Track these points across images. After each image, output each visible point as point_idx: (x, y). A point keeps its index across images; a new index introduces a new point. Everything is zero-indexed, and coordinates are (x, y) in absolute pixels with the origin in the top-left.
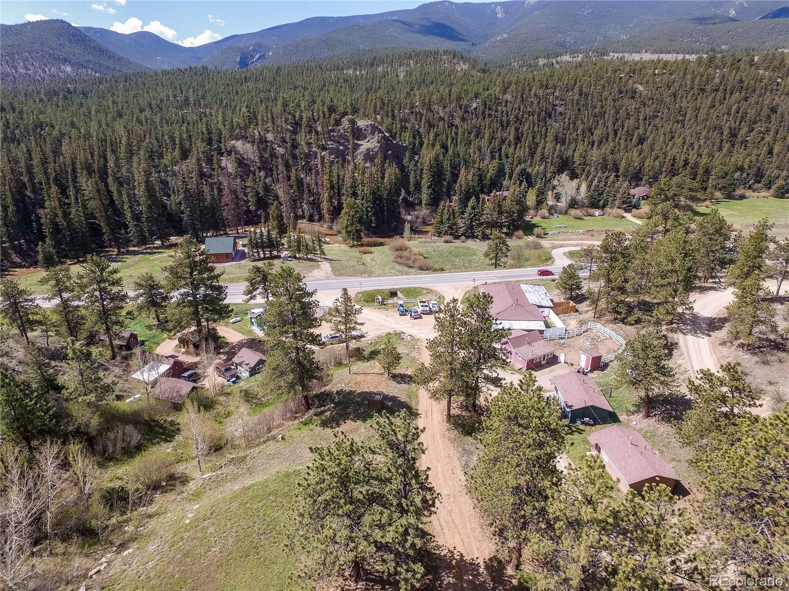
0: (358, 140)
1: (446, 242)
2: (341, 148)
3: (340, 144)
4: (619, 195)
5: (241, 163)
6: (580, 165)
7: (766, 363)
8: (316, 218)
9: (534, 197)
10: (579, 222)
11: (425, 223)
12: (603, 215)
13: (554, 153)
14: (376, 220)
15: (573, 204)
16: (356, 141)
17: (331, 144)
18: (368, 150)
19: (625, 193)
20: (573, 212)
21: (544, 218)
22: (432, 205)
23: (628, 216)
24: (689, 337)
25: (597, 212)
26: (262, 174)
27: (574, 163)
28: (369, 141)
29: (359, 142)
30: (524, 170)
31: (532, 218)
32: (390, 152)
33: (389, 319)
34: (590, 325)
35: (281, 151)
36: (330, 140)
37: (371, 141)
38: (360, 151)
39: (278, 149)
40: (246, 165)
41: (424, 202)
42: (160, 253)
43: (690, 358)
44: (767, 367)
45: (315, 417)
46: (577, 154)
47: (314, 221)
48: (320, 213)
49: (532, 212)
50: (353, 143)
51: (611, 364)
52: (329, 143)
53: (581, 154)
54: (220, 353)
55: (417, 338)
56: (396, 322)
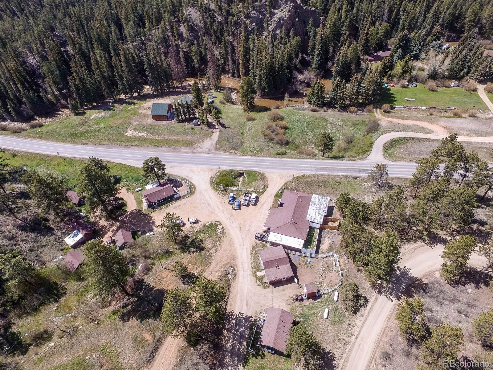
0: (275, 8)
1: (313, 111)
2: (261, 16)
3: (261, 13)
4: (481, 68)
5: (192, 29)
6: (469, 21)
7: (407, 354)
8: (236, 75)
9: (401, 67)
10: (432, 95)
11: (308, 85)
12: (458, 86)
13: (448, 9)
15: (434, 76)
16: (273, 10)
17: (254, 14)
18: (280, 18)
19: (487, 66)
20: (432, 84)
21: (403, 87)
22: (319, 69)
23: (481, 88)
24: (383, 298)
25: (453, 83)
26: (205, 38)
27: (465, 18)
28: (282, 11)
29: (275, 11)
30: (406, 36)
31: (393, 86)
32: (297, 20)
33: (220, 206)
34: (332, 253)
35: (219, 18)
36: (254, 10)
37: (283, 11)
38: (274, 19)
39: (218, 17)
40: (196, 31)
41: (314, 65)
42: (134, 104)
43: (364, 323)
44: (404, 359)
46: (470, 10)
47: (235, 77)
48: (239, 72)
49: (395, 80)
50: (271, 12)
51: (323, 297)
52: (253, 12)
53: (474, 11)
54: (118, 221)
55: (225, 231)
56: (223, 211)
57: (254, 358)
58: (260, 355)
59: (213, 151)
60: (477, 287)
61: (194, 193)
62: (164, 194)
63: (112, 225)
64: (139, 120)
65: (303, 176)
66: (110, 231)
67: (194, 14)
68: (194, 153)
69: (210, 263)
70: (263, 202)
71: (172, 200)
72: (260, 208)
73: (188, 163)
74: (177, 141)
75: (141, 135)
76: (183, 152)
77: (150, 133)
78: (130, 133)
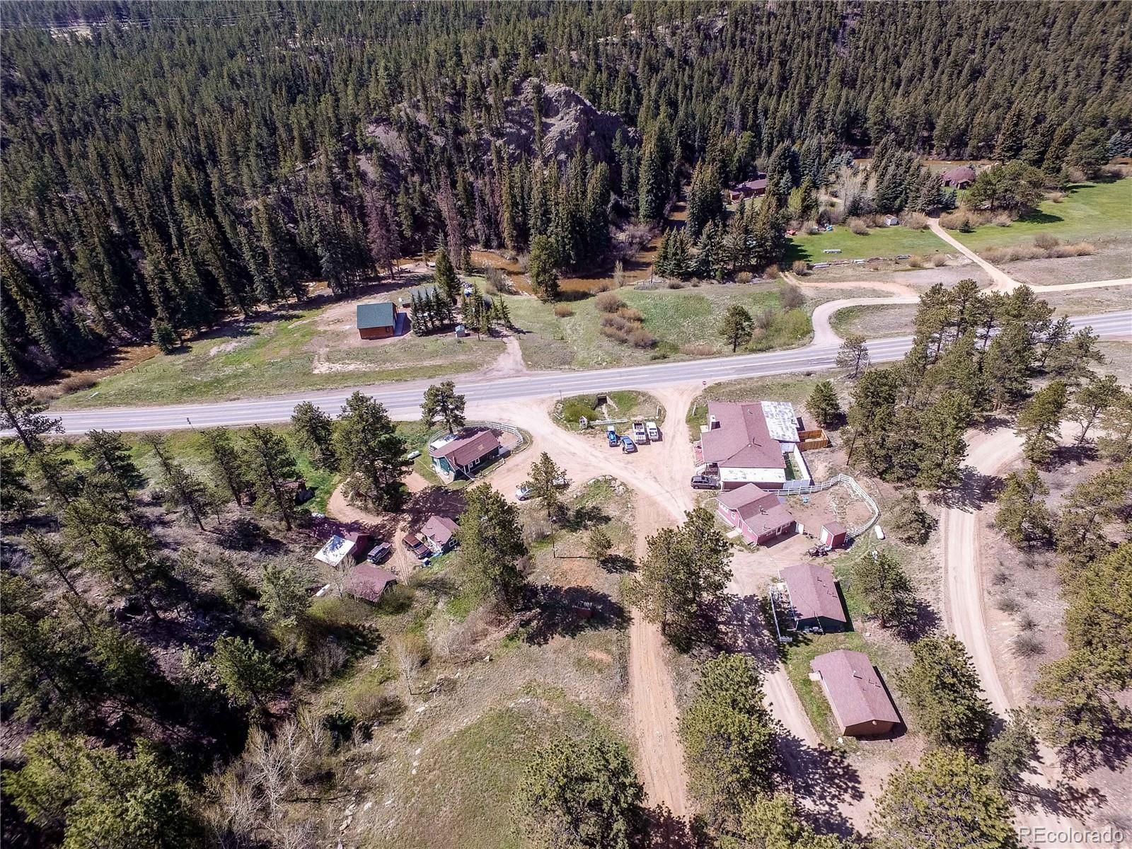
0: (547, 116)
1: (672, 287)
2: (524, 132)
3: (522, 125)
4: (924, 191)
5: (386, 163)
6: (875, 124)
7: (1030, 565)
8: (495, 244)
9: (799, 200)
10: (863, 241)
11: (644, 248)
12: (898, 223)
13: (836, 105)
14: (576, 254)
15: (855, 210)
16: (544, 119)
17: (509, 128)
18: (561, 133)
19: (933, 188)
20: (856, 222)
21: (811, 233)
22: (653, 218)
23: (933, 223)
24: (955, 512)
25: (889, 220)
26: (416, 178)
27: (866, 120)
28: (562, 119)
29: (549, 121)
30: (788, 149)
31: (793, 234)
32: (593, 133)
33: (597, 453)
34: (840, 477)
35: (439, 141)
36: (508, 120)
37: (565, 118)
38: (550, 135)
39: (435, 137)
40: (394, 166)
41: (642, 212)
42: (298, 317)
43: (946, 548)
44: (1030, 571)
45: (521, 629)
46: (871, 106)
47: (491, 248)
48: (499, 236)
49: (794, 223)
50: (541, 123)
51: (857, 540)
52: (507, 124)
53: (877, 107)
54: (404, 511)
55: (630, 487)
56: (606, 459)
57: (794, 648)
58: (801, 642)
59: (525, 370)
60: (1080, 464)
61: (532, 442)
62: (481, 447)
63: (396, 520)
64: (326, 343)
65: (719, 384)
66: (398, 530)
67: (383, 135)
68: (490, 380)
69: (634, 536)
70: (671, 434)
71: (497, 460)
72: (672, 444)
73: (487, 398)
74: (440, 366)
75: (352, 367)
76: (466, 382)
77: (370, 361)
78: (322, 368)
